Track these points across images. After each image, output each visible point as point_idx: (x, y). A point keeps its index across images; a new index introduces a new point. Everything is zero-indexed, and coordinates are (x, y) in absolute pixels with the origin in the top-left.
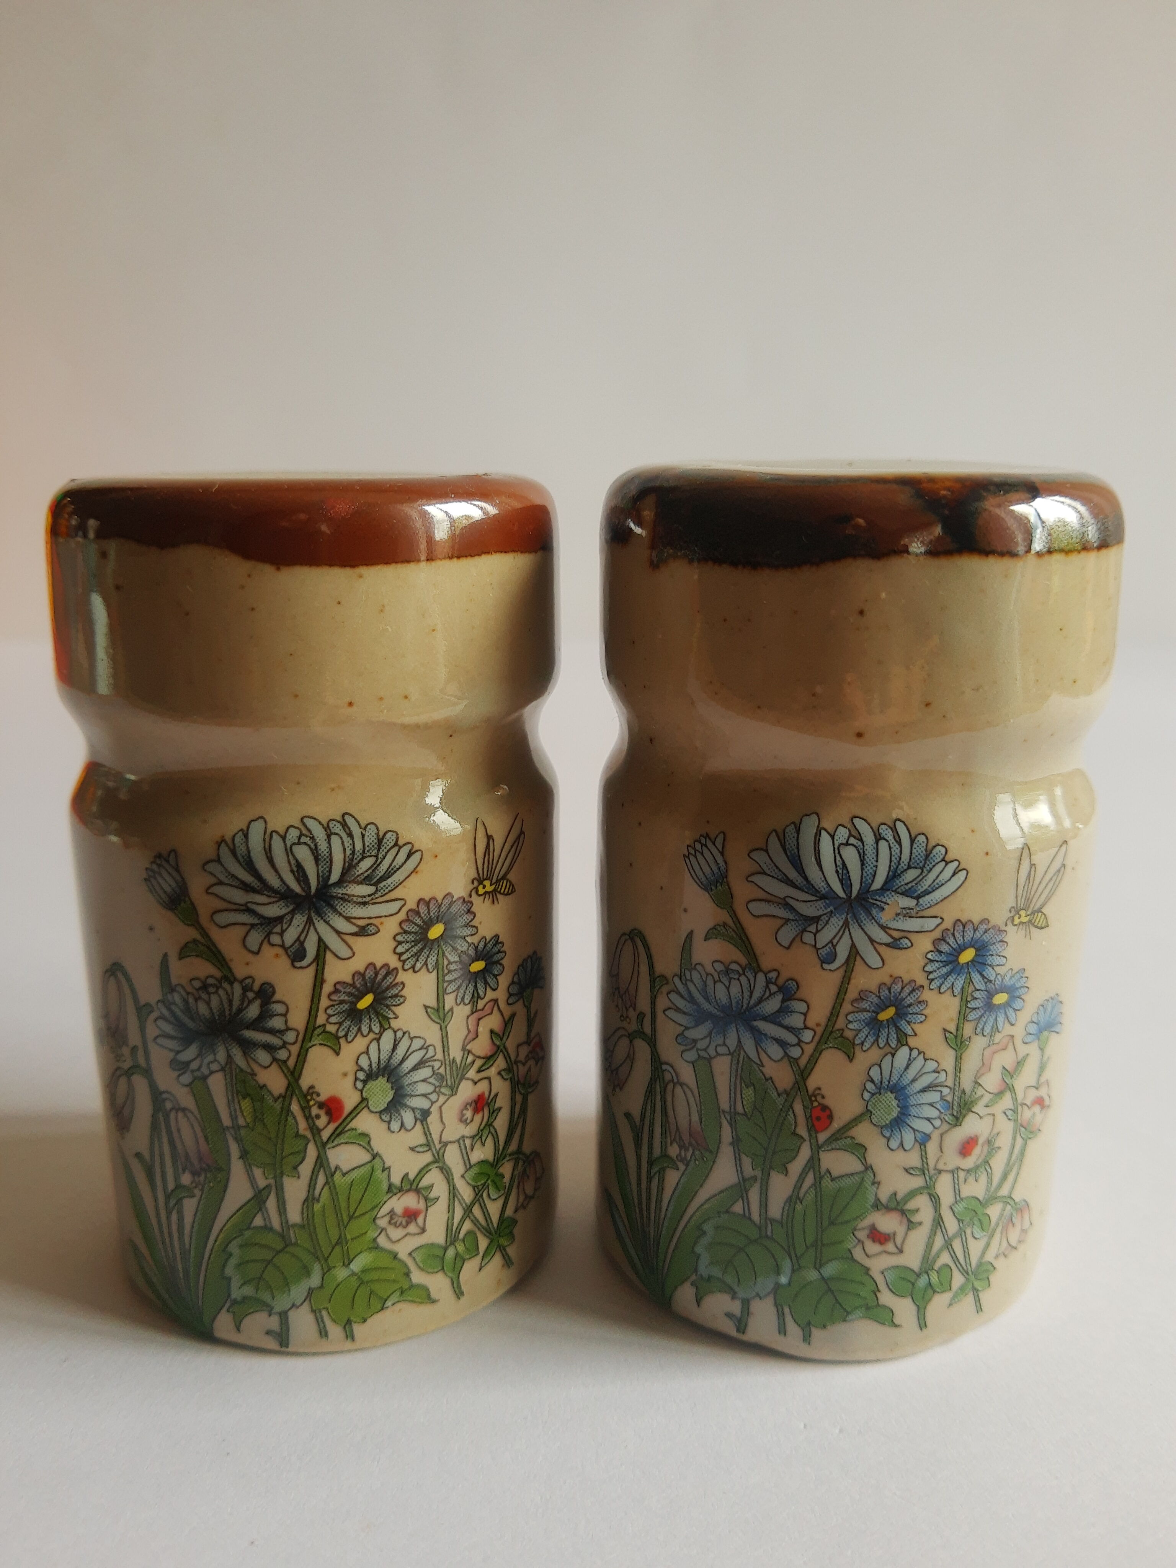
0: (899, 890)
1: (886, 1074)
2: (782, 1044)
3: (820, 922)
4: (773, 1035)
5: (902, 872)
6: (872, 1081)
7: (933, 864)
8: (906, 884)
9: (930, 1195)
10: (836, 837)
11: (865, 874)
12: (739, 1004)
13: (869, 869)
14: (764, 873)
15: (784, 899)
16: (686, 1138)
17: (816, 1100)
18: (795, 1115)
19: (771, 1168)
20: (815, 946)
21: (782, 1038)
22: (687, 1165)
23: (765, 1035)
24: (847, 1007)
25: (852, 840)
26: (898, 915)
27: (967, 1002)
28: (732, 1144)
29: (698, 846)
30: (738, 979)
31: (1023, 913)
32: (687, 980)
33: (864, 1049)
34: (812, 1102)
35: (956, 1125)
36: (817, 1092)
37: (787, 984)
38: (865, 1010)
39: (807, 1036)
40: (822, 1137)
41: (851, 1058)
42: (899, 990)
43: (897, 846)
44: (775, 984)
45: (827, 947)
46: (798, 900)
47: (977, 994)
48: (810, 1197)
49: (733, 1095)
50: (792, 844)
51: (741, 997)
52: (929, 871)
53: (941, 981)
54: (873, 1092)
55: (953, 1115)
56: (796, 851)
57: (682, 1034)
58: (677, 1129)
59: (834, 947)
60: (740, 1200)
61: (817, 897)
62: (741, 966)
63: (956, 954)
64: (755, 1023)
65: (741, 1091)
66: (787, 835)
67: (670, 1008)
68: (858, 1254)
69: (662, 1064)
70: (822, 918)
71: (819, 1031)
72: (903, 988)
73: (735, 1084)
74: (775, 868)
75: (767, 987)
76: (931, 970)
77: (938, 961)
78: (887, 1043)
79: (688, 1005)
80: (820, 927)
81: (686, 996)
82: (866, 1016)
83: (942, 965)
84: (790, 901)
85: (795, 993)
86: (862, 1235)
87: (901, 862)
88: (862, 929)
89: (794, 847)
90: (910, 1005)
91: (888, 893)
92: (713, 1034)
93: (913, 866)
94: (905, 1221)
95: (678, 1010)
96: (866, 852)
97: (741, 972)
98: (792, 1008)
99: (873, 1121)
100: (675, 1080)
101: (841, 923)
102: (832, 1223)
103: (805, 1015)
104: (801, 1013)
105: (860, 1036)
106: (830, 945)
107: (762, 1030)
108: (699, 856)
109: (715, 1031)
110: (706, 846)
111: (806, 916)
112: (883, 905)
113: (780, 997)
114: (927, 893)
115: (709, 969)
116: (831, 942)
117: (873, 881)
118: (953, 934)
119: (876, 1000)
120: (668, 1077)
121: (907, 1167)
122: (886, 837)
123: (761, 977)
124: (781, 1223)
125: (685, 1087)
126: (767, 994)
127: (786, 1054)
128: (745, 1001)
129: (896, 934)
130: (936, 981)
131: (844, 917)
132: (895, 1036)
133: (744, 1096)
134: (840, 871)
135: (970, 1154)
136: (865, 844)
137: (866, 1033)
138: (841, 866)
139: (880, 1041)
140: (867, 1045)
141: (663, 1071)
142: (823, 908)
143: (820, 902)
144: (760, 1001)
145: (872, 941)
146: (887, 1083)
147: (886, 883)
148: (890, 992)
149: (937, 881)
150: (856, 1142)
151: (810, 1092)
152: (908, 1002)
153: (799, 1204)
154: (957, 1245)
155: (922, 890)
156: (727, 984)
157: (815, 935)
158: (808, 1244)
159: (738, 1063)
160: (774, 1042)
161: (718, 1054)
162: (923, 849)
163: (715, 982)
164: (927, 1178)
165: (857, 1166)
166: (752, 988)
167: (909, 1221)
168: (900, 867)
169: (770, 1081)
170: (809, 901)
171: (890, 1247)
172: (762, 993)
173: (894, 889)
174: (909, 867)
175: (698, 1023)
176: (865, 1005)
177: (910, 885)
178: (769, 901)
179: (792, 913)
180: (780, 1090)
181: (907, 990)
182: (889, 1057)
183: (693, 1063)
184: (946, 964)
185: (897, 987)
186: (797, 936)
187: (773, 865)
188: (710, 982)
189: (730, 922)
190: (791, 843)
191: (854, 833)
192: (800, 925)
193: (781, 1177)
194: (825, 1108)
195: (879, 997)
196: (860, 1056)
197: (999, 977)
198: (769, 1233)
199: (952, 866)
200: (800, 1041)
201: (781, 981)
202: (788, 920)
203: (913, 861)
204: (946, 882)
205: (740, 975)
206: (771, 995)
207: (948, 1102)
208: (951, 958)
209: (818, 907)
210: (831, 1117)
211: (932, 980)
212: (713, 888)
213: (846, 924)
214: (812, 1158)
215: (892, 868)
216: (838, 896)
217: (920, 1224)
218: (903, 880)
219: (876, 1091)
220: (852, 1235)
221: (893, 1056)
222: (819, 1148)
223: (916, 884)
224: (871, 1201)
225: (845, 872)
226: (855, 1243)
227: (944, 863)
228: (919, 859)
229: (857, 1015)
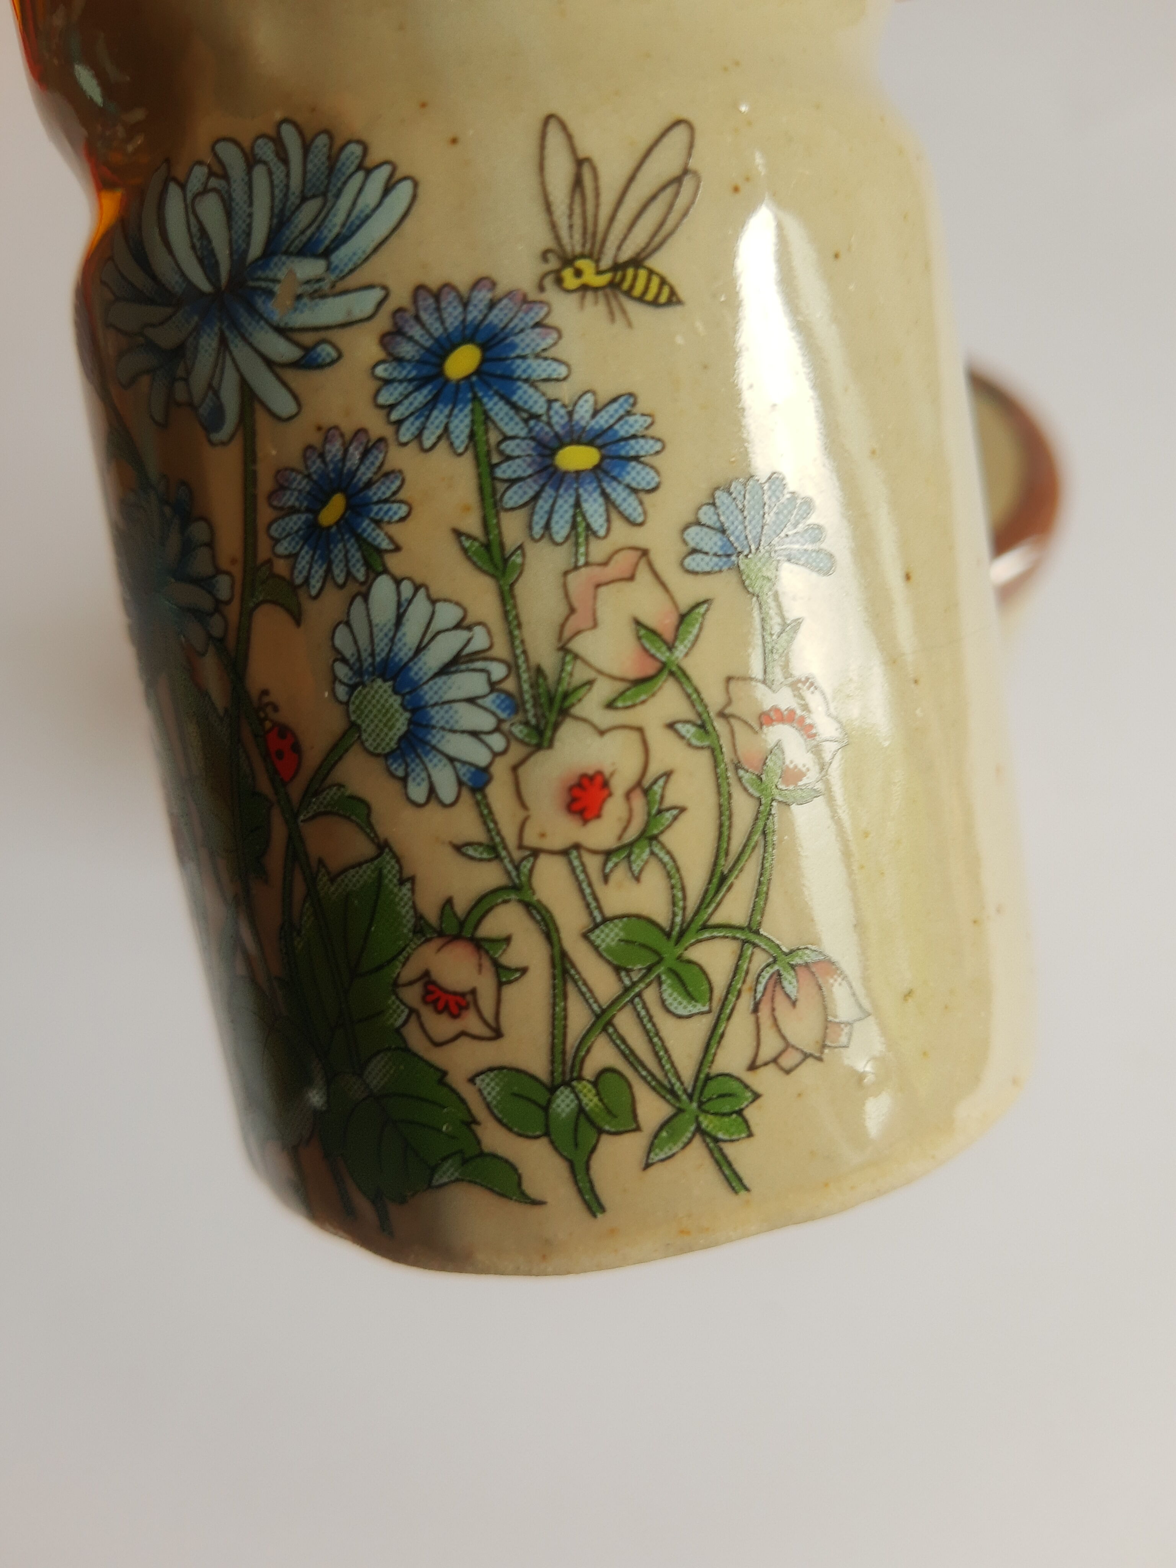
0: (292, 249)
1: (364, 642)
3: (188, 353)
4: (188, 605)
5: (293, 213)
6: (344, 660)
7: (345, 178)
8: (303, 232)
9: (527, 905)
10: (189, 186)
11: (235, 236)
13: (240, 225)
14: (117, 299)
15: (142, 332)
17: (266, 718)
19: (248, 871)
20: (191, 403)
21: (199, 605)
23: (183, 609)
24: (265, 513)
25: (213, 182)
26: (299, 297)
27: (493, 467)
28: (204, 839)
31: (586, 265)
33: (314, 592)
35: (539, 747)
36: (266, 700)
37: (180, 495)
38: (293, 510)
39: (224, 588)
40: (295, 792)
41: (297, 618)
42: (340, 455)
43: (282, 168)
45: (208, 400)
46: (156, 326)
47: (510, 447)
48: (310, 921)
52: (338, 196)
53: (418, 423)
54: (350, 682)
55: (526, 723)
59: (216, 393)
60: (238, 947)
61: (174, 306)
62: (135, 492)
63: (434, 360)
68: (415, 1039)
70: (188, 344)
71: (238, 572)
72: (346, 451)
73: (181, 721)
74: (123, 282)
75: (162, 513)
76: (391, 401)
77: (401, 381)
78: (349, 574)
80: (189, 363)
82: (296, 522)
83: (410, 388)
84: (149, 332)
85: (192, 507)
86: (412, 995)
87: (290, 194)
88: (250, 345)
90: (369, 484)
91: (276, 259)
93: (310, 194)
94: (487, 963)
96: (234, 195)
97: (138, 503)
98: (195, 540)
99: (367, 745)
101: (215, 343)
104: (207, 545)
105: (299, 567)
106: (211, 393)
107: (177, 599)
111: (169, 351)
112: (271, 285)
113: (178, 525)
114: (341, 239)
116: (211, 385)
117: (248, 244)
118: (417, 318)
119: (306, 485)
121: (458, 841)
122: (264, 158)
124: (288, 984)
126: (166, 526)
127: (209, 635)
129: (308, 339)
130: (407, 424)
131: (216, 329)
132: (358, 555)
133: (192, 741)
134: (198, 244)
135: (598, 816)
136: (232, 182)
137: (308, 558)
138: (198, 235)
139: (336, 571)
140: (316, 584)
142: (185, 324)
143: (179, 315)
145: (270, 363)
146: (370, 660)
147: (269, 240)
148: (324, 461)
149: (356, 213)
150: (348, 793)
152: (365, 479)
153: (298, 938)
154: (625, 1022)
155: (332, 235)
157: (187, 383)
158: (331, 1020)
160: (193, 618)
161: (156, 672)
162: (324, 159)
164: (510, 867)
165: (363, 848)
166: (151, 526)
167: (498, 967)
168: (289, 203)
169: (207, 698)
170: (168, 319)
171: (471, 1022)
173: (284, 248)
174: (304, 199)
176: (290, 499)
177: (309, 233)
178: (132, 348)
179: (154, 355)
180: (221, 711)
181: (355, 454)
182: (359, 600)
184: (420, 383)
185: (335, 449)
186: (169, 395)
187: (121, 279)
189: (112, 419)
191: (216, 168)
192: (167, 372)
193: (263, 887)
195: (309, 476)
196: (311, 608)
197: (556, 406)
198: (282, 1007)
199: (380, 177)
200: (218, 602)
201: (173, 494)
202: (154, 372)
203: (309, 185)
204: (374, 211)
207: (509, 695)
208: (426, 371)
209: (178, 325)
210: (297, 748)
211: (399, 423)
213: (223, 343)
214: (290, 838)
215: (276, 211)
216: (202, 294)
217: (524, 971)
218: (296, 227)
219: (356, 680)
220: (393, 998)
221: (366, 597)
222: (296, 816)
223: (319, 228)
224: (409, 921)
225: (205, 243)
226: (404, 1016)
227: (360, 175)
228: (318, 179)
229: (282, 523)
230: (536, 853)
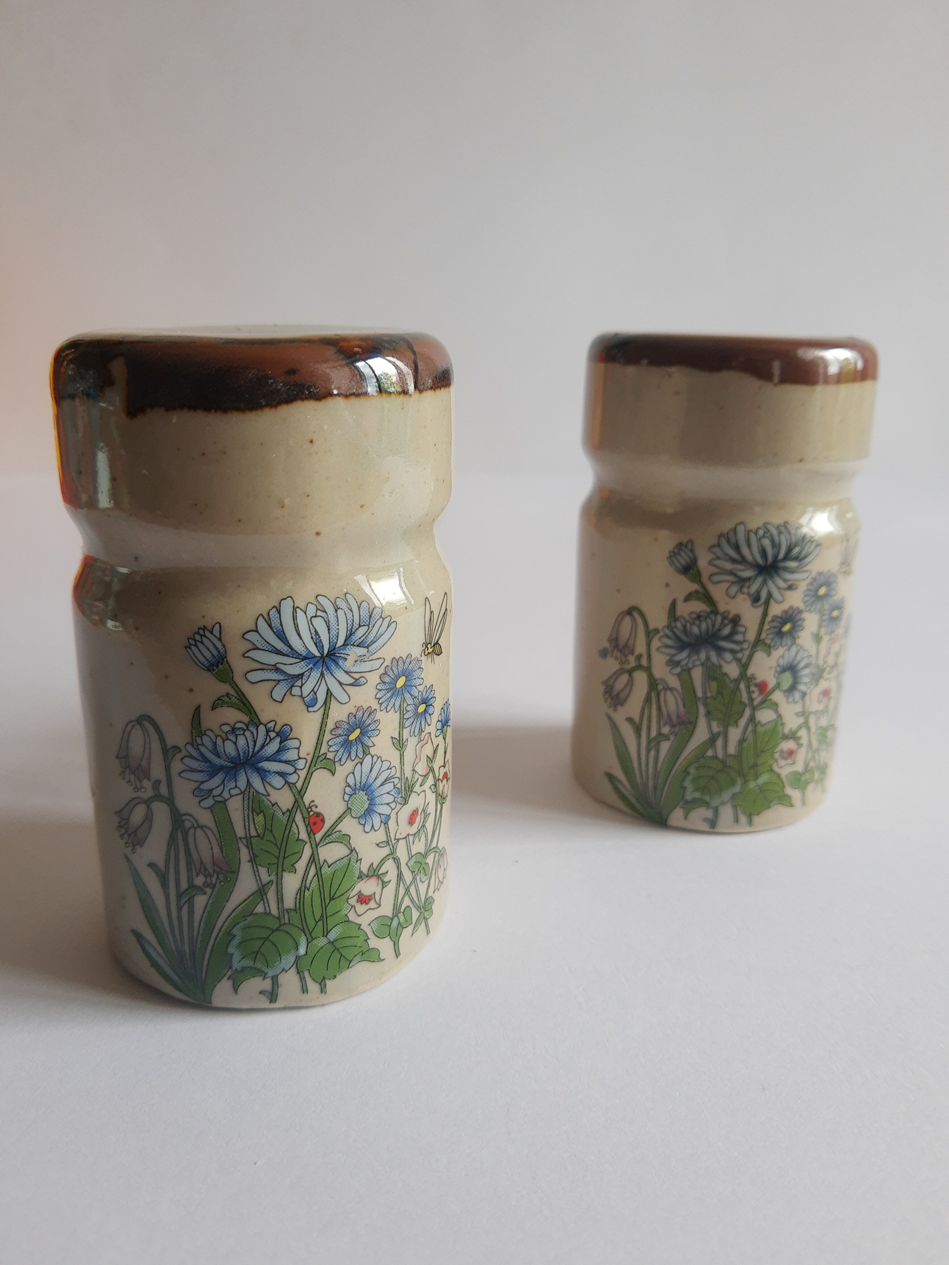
0: (355, 644)
1: (358, 779)
2: (282, 774)
3: (304, 678)
4: (275, 770)
5: (356, 630)
6: (349, 786)
7: (375, 621)
8: (360, 638)
9: (394, 858)
10: (307, 613)
11: (331, 637)
12: (246, 753)
13: (333, 632)
14: (257, 648)
15: (275, 665)
16: (210, 868)
17: (311, 810)
18: (297, 826)
19: (283, 870)
20: (301, 696)
21: (282, 770)
22: (213, 888)
23: (269, 771)
24: (327, 736)
25: (319, 613)
26: (356, 661)
27: (404, 715)
28: (250, 861)
29: (198, 637)
30: (243, 734)
31: (429, 646)
32: (198, 745)
33: (342, 763)
34: (309, 813)
35: (404, 804)
36: (312, 804)
37: (283, 729)
38: (340, 735)
39: (301, 764)
40: (318, 836)
41: (333, 773)
42: (361, 716)
43: (350, 612)
44: (273, 731)
45: (311, 695)
46: (286, 664)
47: (409, 708)
48: (315, 884)
49: (247, 824)
50: (277, 623)
51: (247, 748)
52: (373, 626)
53: (387, 704)
54: (350, 794)
55: (402, 797)
56: (280, 627)
57: (198, 788)
58: (202, 862)
59: (315, 694)
60: (261, 903)
61: (300, 659)
62: (244, 724)
63: (394, 682)
64: (260, 765)
65: (254, 819)
66: (271, 617)
67: (184, 771)
68: (352, 916)
69: (181, 815)
70: (305, 674)
71: (309, 758)
72: (363, 714)
73: (248, 815)
74: (265, 643)
75: (267, 735)
76: (381, 696)
77: (384, 690)
78: (357, 755)
79: (203, 764)
80: (304, 681)
81: (200, 758)
82: (341, 739)
83: (387, 692)
84: (279, 666)
85: (290, 734)
86: (353, 901)
87: (354, 623)
88: (334, 677)
89: (279, 625)
90: (369, 725)
91: (348, 647)
92: (226, 782)
93: (362, 624)
94: (380, 882)
95: (192, 770)
96: (330, 620)
97: (245, 728)
98: (289, 746)
99: (353, 815)
100: (196, 825)
101: (319, 675)
102: (332, 899)
103: (298, 748)
104: (296, 748)
105: (338, 755)
106: (313, 693)
107: (266, 768)
108: (199, 644)
109: (227, 778)
110: (205, 636)
111: (294, 675)
112: (346, 656)
113: (278, 739)
114: (373, 642)
115: (217, 731)
116: (313, 690)
117: (337, 640)
118: (392, 669)
119: (347, 726)
120: (188, 824)
121: (377, 843)
122: (341, 607)
123: (262, 729)
124: (295, 910)
125: (206, 830)
126: (268, 740)
127: (286, 782)
128: (251, 750)
129: (356, 676)
130: (384, 704)
131: (320, 670)
132: (361, 749)
133: (256, 822)
134: (314, 637)
135: (414, 823)
136: (328, 614)
137: (342, 752)
138: (315, 633)
139: (352, 755)
140: (343, 760)
141: (183, 821)
142: (305, 667)
143: (302, 663)
144: (263, 747)
145: (341, 684)
146: (359, 785)
147: (346, 640)
148: (355, 718)
149: (379, 633)
150: (343, 834)
151: (307, 806)
152: (368, 723)
153: (308, 891)
154: (412, 890)
155: (370, 641)
156: (234, 740)
157: (301, 687)
158: (317, 919)
159: (249, 799)
160: (277, 775)
161: (231, 796)
162: (367, 612)
163: (224, 742)
164: (391, 847)
165: (345, 851)
166: (255, 739)
167: (383, 882)
168: (354, 627)
169: (275, 806)
170: (295, 663)
171: (372, 904)
172: (264, 740)
173: (352, 643)
174: (360, 626)
175: (212, 776)
176: (339, 731)
177: (362, 639)
178: (263, 669)
179: (282, 675)
180: (284, 810)
181: (366, 715)
182: (359, 765)
183: (210, 808)
184: (389, 690)
185: (360, 714)
186: (287, 691)
187: (263, 641)
188: (219, 741)
189: (232, 692)
190: (275, 622)
191: (319, 607)
192: (289, 683)
193: (292, 875)
194: (318, 815)
195: (349, 724)
196: (339, 769)
197: (420, 692)
198: (287, 921)
199: (387, 621)
200: (296, 769)
201: (277, 729)
202: (279, 681)
203: (362, 621)
204: (384, 632)
205: (245, 731)
206: (271, 740)
207: (398, 788)
208: (392, 686)
209: (302, 667)
210: (323, 821)
211: (382, 703)
212: (215, 668)
213: (322, 675)
214: (313, 854)
215: (349, 629)
216: (315, 657)
217: (390, 881)
218: (357, 636)
219: (352, 792)
220: (347, 903)
221: (361, 764)
222: (317, 846)
223: (366, 637)
224: (357, 874)
225: (317, 637)
226: (349, 909)
227: (381, 619)
228: (365, 619)
229: (335, 740)
230: (398, 840)
